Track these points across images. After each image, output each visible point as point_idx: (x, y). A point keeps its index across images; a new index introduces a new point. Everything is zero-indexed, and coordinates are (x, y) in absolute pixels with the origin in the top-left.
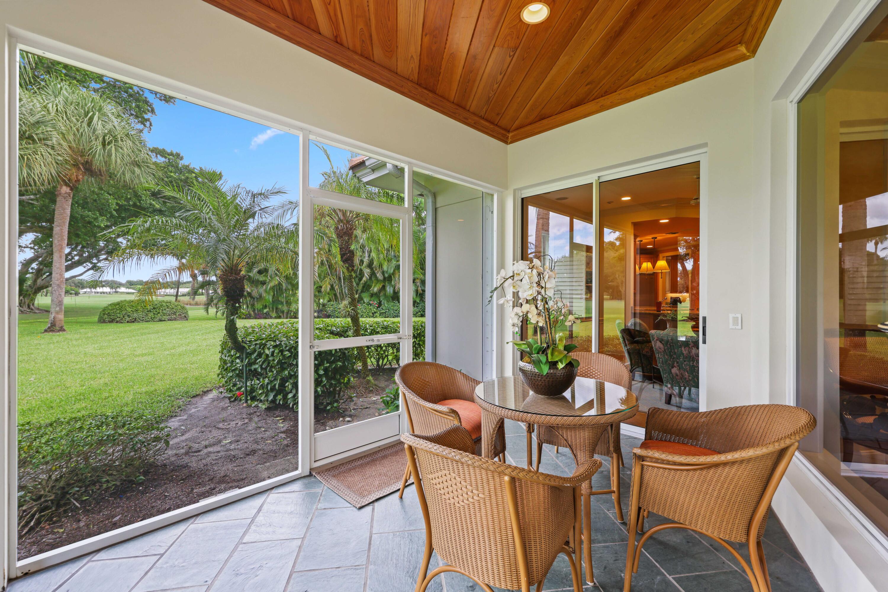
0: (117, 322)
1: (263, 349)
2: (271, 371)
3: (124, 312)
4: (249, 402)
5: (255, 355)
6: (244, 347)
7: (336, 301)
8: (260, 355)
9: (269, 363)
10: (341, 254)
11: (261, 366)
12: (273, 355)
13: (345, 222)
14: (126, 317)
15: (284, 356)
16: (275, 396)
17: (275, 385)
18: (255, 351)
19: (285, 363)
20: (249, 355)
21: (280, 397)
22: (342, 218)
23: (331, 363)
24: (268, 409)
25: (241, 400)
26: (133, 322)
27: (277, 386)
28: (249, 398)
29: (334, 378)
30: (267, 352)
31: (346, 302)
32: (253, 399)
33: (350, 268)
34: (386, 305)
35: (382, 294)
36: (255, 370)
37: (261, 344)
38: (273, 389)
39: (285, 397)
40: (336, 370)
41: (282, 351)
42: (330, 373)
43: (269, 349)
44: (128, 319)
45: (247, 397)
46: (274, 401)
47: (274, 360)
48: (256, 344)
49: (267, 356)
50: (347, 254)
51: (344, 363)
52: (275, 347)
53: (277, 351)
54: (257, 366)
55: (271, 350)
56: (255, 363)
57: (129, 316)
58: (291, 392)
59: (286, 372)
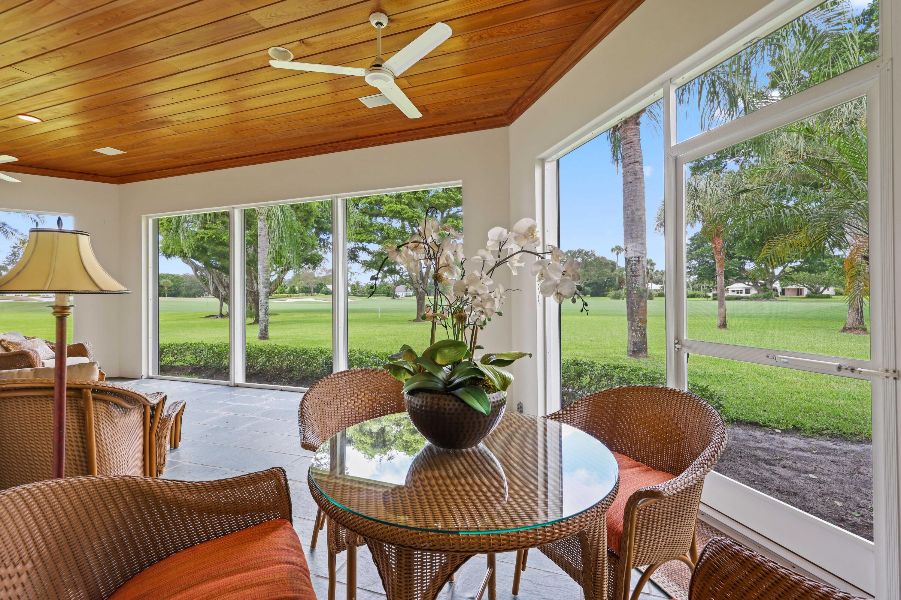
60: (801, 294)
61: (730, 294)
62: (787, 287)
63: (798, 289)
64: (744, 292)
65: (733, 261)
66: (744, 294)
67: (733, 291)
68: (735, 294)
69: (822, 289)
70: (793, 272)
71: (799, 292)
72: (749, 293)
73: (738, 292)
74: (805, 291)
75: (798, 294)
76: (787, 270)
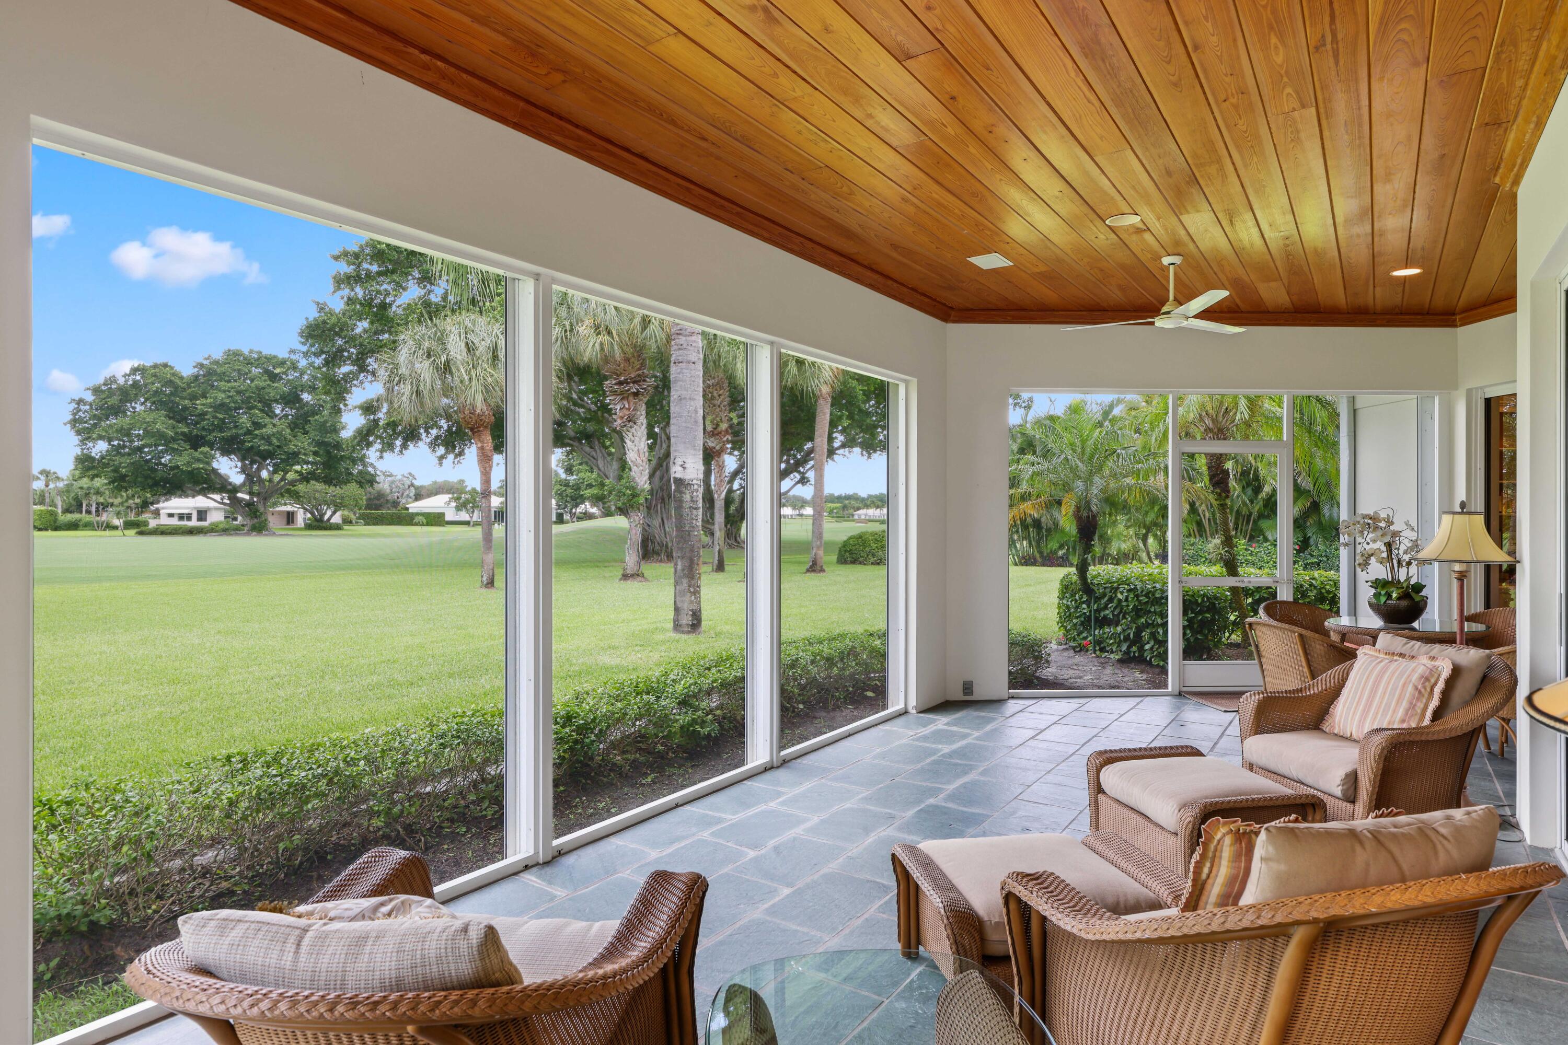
0: (860, 563)
1: (1115, 593)
2: (1124, 618)
3: (867, 549)
4: (1098, 653)
5: (1106, 599)
6: (1093, 590)
7: (1201, 536)
8: (1111, 600)
9: (1122, 609)
10: (1209, 475)
11: (1113, 612)
12: (1127, 600)
13: (1216, 430)
14: (870, 556)
15: (1140, 602)
16: (1129, 647)
17: (1129, 634)
18: (1104, 595)
19: (1141, 609)
20: (1098, 599)
21: (1134, 649)
22: (1211, 426)
23: (1197, 614)
24: (1120, 661)
25: (1087, 651)
26: (878, 564)
27: (1131, 636)
28: (1097, 648)
29: (1200, 632)
30: (1120, 596)
31: (1217, 541)
32: (1102, 650)
33: (1224, 495)
34: (1321, 547)
35: (1310, 521)
36: (1105, 617)
37: (1112, 588)
38: (1127, 638)
39: (1141, 649)
40: (1203, 623)
41: (1137, 596)
42: (1195, 626)
43: (1122, 593)
44: (872, 560)
45: (1095, 647)
46: (1127, 652)
47: (1128, 606)
48: (1105, 588)
49: (1120, 601)
50: (1219, 474)
51: (1213, 616)
52: (1129, 591)
53: (1132, 596)
54: (1107, 612)
55: (1126, 594)
56: (1106, 608)
57: (874, 555)
58: (1148, 643)
59: (1143, 620)
60: (293, 522)
61: (164, 520)
62: (277, 509)
63: (288, 513)
64: (194, 517)
65: (201, 453)
66: (194, 523)
67: (171, 515)
68: (175, 522)
69: (329, 513)
70: (301, 481)
71: (290, 518)
72: (205, 520)
73: (181, 517)
74: (301, 517)
75: (288, 523)
76: (291, 476)
